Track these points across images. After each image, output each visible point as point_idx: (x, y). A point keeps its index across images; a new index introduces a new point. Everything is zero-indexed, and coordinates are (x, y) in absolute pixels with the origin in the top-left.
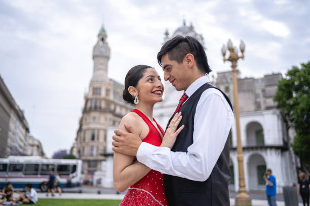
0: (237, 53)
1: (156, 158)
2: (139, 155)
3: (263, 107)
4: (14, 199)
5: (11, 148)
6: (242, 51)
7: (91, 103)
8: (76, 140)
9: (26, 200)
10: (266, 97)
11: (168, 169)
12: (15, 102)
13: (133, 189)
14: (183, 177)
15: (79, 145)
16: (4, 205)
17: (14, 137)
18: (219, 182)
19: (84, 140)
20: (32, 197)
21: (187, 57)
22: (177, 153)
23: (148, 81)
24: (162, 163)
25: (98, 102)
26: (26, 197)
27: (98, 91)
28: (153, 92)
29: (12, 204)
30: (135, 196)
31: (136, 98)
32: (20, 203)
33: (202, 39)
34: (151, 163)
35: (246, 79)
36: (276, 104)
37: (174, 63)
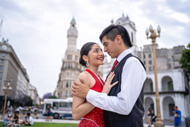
0: (156, 33)
1: (98, 100)
2: (88, 97)
3: (172, 67)
4: (20, 122)
5: (19, 91)
6: (159, 32)
7: (66, 64)
8: (57, 87)
9: (26, 123)
10: (175, 61)
11: (105, 106)
12: (21, 64)
13: (84, 119)
14: (114, 112)
15: (59, 90)
16: (14, 126)
17: (20, 84)
18: (137, 115)
19: (62, 87)
20: (30, 122)
21: (117, 37)
22: (111, 97)
23: (94, 52)
24: (102, 103)
25: (71, 64)
26: (27, 121)
27: (71, 57)
28: (98, 59)
29: (18, 126)
30: (85, 123)
31: (88, 62)
32: (23, 125)
33: (134, 25)
34: (95, 103)
35: (162, 49)
36: (181, 65)
37: (109, 41)
